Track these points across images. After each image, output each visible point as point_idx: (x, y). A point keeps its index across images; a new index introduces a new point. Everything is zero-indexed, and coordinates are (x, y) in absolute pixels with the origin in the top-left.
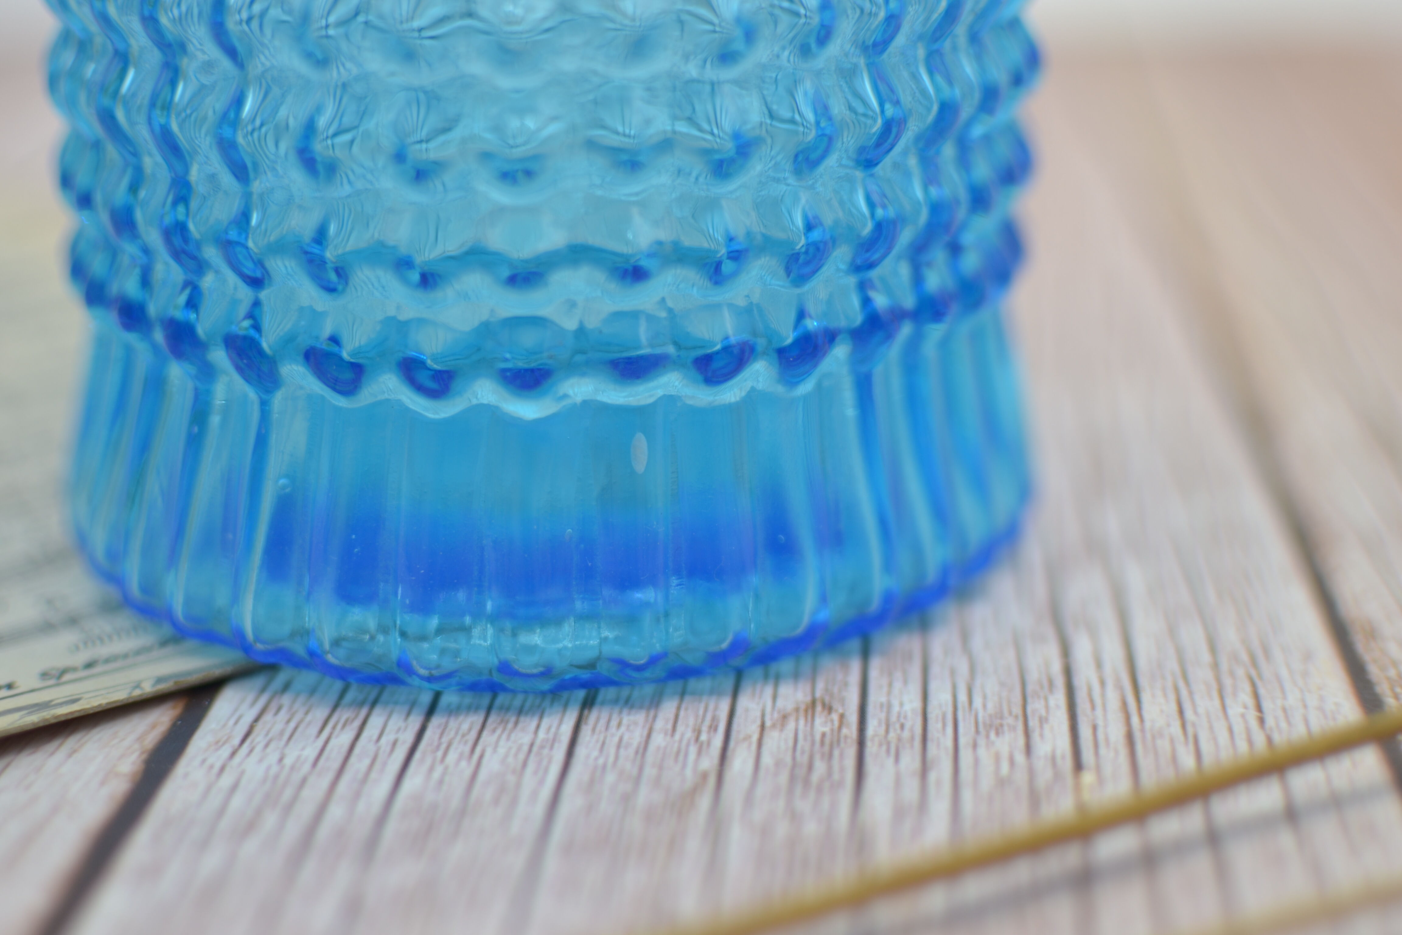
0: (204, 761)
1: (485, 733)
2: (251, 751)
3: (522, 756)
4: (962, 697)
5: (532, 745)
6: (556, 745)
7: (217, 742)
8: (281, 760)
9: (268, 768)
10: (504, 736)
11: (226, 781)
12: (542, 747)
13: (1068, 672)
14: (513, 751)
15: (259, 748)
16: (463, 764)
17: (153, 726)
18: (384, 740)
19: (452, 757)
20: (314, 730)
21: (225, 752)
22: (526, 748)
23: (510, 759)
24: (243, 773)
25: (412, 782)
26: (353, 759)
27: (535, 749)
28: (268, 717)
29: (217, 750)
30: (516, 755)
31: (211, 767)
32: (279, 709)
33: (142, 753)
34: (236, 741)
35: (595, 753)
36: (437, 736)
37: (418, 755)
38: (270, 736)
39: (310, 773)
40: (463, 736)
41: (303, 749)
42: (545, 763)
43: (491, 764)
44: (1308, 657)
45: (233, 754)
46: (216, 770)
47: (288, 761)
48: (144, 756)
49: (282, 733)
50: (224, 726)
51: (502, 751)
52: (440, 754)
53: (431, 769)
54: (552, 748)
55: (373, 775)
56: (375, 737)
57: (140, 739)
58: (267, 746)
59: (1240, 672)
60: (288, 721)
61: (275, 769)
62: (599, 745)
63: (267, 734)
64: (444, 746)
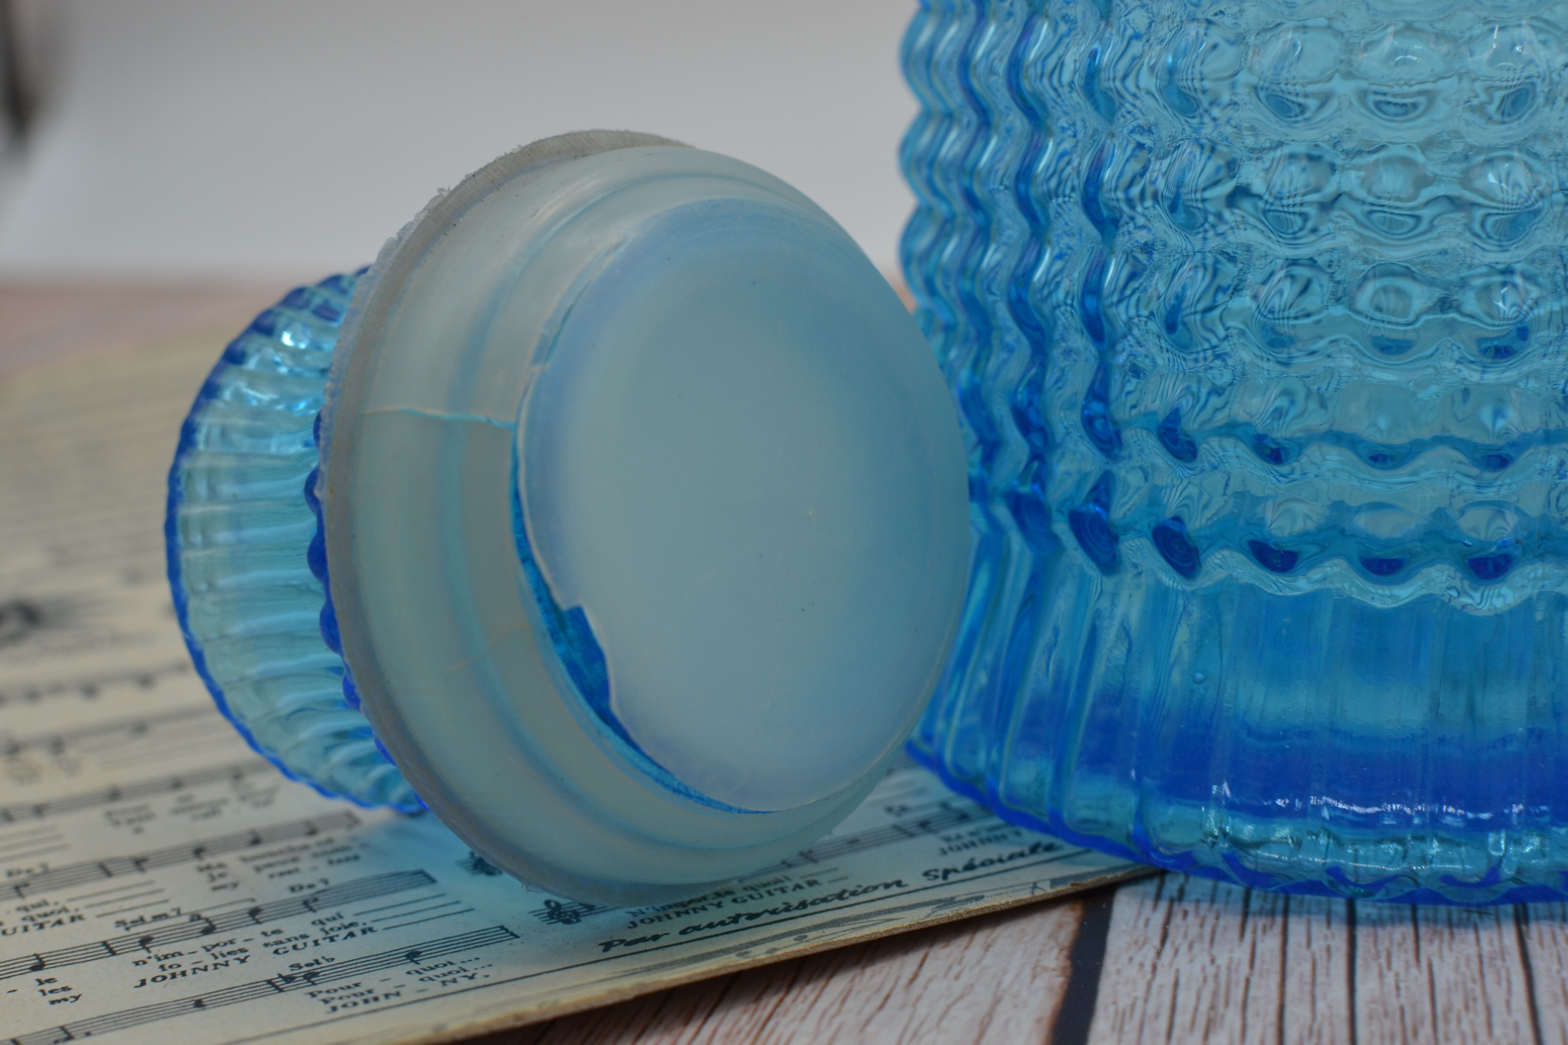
0: (1131, 959)
1: (1423, 944)
2: (1176, 952)
3: (1475, 966)
5: (1480, 957)
6: (1507, 957)
7: (1136, 943)
8: (1213, 961)
9: (1203, 968)
10: (1445, 947)
11: (1165, 978)
12: (1492, 959)
14: (1462, 962)
15: (1183, 949)
16: (1414, 971)
17: (1061, 926)
18: (1315, 946)
19: (1398, 964)
20: (1234, 934)
21: (1149, 953)
22: (1475, 959)
23: (1463, 969)
24: (1178, 971)
25: (1366, 988)
26: (1290, 963)
27: (1486, 960)
28: (1177, 920)
29: (1140, 949)
30: (1468, 965)
31: (1142, 965)
32: (1186, 914)
33: (1061, 950)
34: (1156, 942)
35: (1555, 967)
36: (1371, 945)
37: (1359, 962)
38: (1189, 938)
39: (1251, 974)
40: (1400, 945)
41: (1231, 951)
42: (1503, 974)
43: (1444, 975)
45: (1159, 954)
46: (1148, 967)
47: (1222, 961)
48: (1065, 953)
49: (1201, 936)
50: (1135, 927)
51: (1450, 959)
52: (1383, 961)
53: (1381, 976)
54: (1504, 960)
55: (1320, 979)
56: (1304, 942)
57: (1052, 936)
58: (1191, 947)
60: (1202, 925)
61: (1211, 970)
62: (1555, 959)
63: (1186, 935)
64: (1384, 954)
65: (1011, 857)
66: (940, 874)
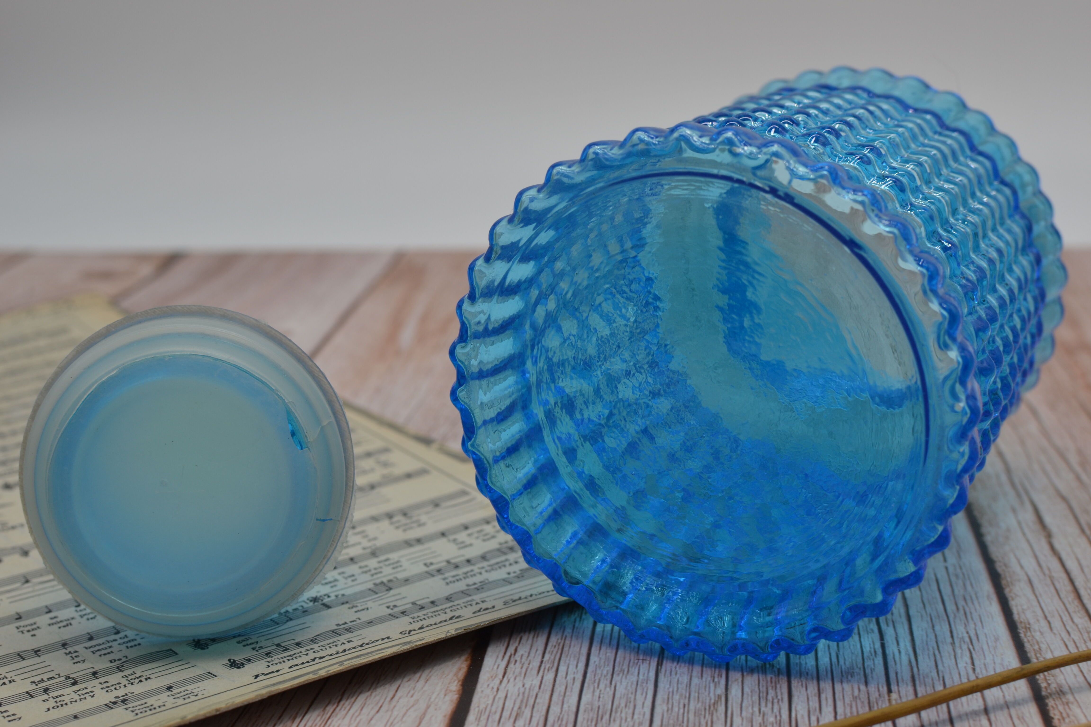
0: (488, 685)
1: (615, 676)
2: (509, 681)
3: (634, 687)
4: (834, 659)
5: (637, 682)
6: (649, 682)
7: (492, 677)
8: (523, 686)
9: (519, 689)
10: (624, 677)
11: (501, 695)
12: (642, 683)
13: (883, 646)
14: (630, 684)
15: (512, 680)
16: (608, 689)
17: (459, 668)
18: (568, 677)
19: (602, 686)
20: (535, 672)
21: (497, 682)
22: (635, 683)
23: (629, 688)
24: (508, 691)
25: (587, 698)
26: (556, 686)
27: (639, 683)
28: (511, 666)
29: (493, 680)
30: (631, 686)
31: (493, 688)
32: (515, 662)
33: (459, 681)
34: (501, 677)
35: (668, 686)
36: (593, 676)
37: (586, 685)
38: (515, 674)
39: (538, 692)
40: (605, 676)
41: (532, 681)
43: (621, 691)
44: (997, 639)
45: (501, 682)
46: (495, 690)
47: (527, 686)
48: (460, 683)
49: (520, 673)
50: (493, 669)
51: (624, 683)
52: (596, 684)
53: (594, 691)
54: (647, 683)
55: (568, 694)
56: (564, 676)
57: (456, 674)
58: (515, 679)
59: (965, 647)
60: (522, 668)
61: (522, 690)
62: (668, 682)
63: (514, 673)
64: (597, 681)
65: (440, 622)
66: (407, 632)
